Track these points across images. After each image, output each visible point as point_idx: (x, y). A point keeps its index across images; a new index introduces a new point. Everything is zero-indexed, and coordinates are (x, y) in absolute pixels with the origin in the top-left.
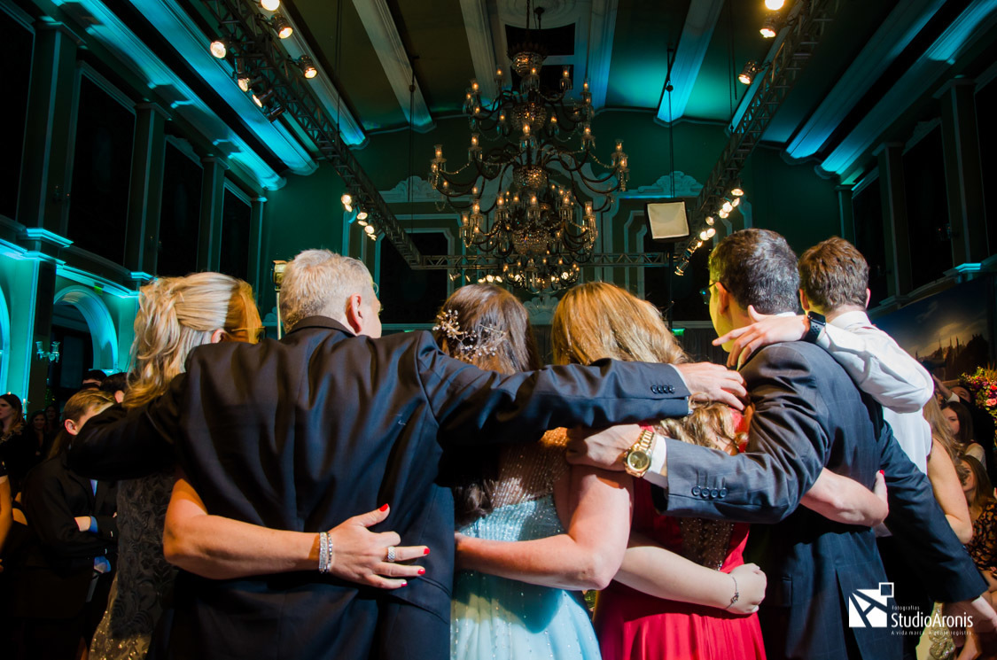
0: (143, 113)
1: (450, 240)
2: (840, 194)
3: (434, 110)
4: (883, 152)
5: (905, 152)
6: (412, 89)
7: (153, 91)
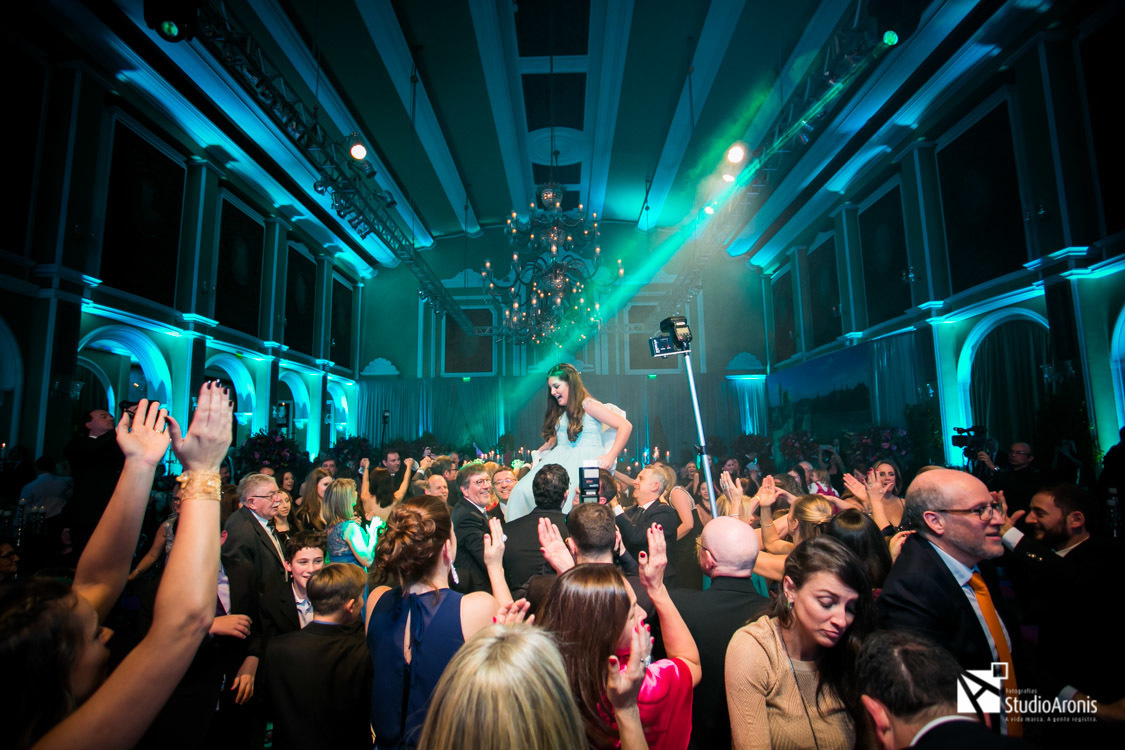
0: (270, 225)
1: (494, 314)
2: (763, 281)
3: (482, 222)
4: (793, 253)
5: (809, 252)
6: (466, 208)
7: (278, 209)
